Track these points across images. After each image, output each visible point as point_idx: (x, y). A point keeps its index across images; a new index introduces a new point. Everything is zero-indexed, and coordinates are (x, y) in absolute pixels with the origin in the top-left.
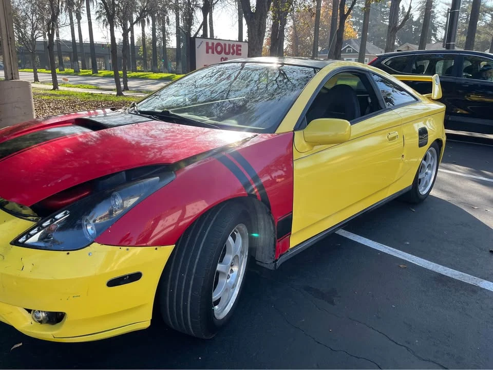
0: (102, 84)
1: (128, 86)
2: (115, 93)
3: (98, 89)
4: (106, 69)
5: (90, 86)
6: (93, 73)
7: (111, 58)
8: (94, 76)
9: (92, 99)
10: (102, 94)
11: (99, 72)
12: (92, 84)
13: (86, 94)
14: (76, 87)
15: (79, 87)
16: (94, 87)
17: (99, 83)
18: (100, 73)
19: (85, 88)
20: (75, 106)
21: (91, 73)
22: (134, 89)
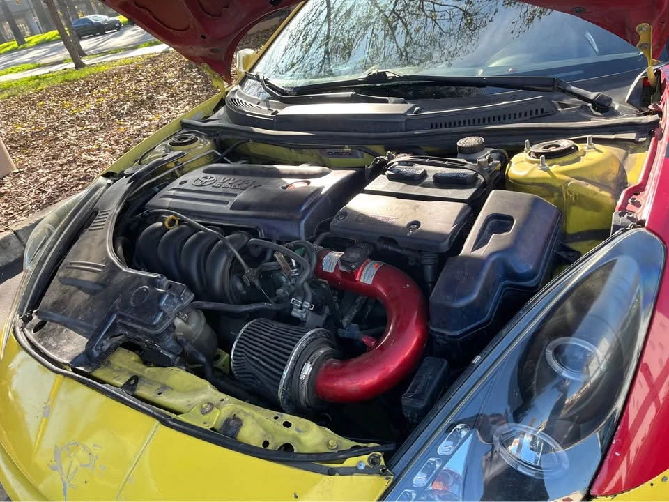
0: (41, 57)
1: (83, 48)
2: (72, 65)
3: (40, 66)
4: (32, 34)
5: (25, 66)
6: (19, 45)
7: (36, 14)
8: (23, 49)
9: (44, 86)
10: (50, 72)
11: (26, 40)
12: (26, 63)
13: (29, 80)
14: (7, 73)
15: (11, 72)
16: (32, 66)
17: (34, 58)
18: (29, 41)
19: (19, 71)
20: (34, 104)
21: (16, 45)
22: (92, 52)
